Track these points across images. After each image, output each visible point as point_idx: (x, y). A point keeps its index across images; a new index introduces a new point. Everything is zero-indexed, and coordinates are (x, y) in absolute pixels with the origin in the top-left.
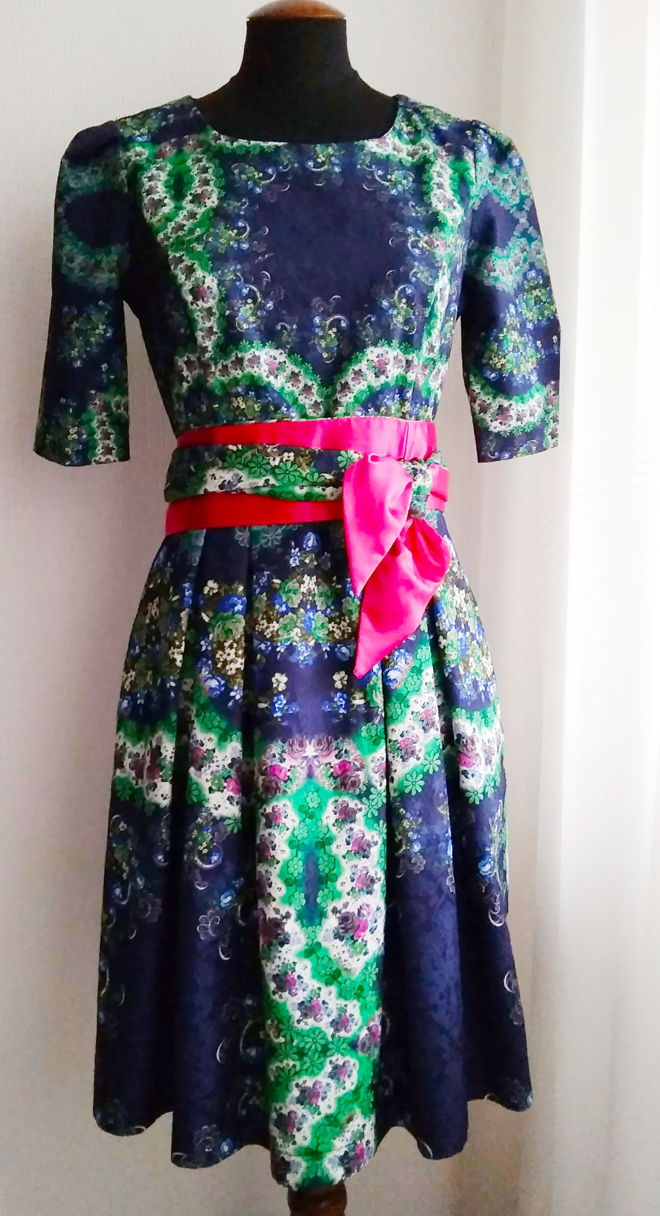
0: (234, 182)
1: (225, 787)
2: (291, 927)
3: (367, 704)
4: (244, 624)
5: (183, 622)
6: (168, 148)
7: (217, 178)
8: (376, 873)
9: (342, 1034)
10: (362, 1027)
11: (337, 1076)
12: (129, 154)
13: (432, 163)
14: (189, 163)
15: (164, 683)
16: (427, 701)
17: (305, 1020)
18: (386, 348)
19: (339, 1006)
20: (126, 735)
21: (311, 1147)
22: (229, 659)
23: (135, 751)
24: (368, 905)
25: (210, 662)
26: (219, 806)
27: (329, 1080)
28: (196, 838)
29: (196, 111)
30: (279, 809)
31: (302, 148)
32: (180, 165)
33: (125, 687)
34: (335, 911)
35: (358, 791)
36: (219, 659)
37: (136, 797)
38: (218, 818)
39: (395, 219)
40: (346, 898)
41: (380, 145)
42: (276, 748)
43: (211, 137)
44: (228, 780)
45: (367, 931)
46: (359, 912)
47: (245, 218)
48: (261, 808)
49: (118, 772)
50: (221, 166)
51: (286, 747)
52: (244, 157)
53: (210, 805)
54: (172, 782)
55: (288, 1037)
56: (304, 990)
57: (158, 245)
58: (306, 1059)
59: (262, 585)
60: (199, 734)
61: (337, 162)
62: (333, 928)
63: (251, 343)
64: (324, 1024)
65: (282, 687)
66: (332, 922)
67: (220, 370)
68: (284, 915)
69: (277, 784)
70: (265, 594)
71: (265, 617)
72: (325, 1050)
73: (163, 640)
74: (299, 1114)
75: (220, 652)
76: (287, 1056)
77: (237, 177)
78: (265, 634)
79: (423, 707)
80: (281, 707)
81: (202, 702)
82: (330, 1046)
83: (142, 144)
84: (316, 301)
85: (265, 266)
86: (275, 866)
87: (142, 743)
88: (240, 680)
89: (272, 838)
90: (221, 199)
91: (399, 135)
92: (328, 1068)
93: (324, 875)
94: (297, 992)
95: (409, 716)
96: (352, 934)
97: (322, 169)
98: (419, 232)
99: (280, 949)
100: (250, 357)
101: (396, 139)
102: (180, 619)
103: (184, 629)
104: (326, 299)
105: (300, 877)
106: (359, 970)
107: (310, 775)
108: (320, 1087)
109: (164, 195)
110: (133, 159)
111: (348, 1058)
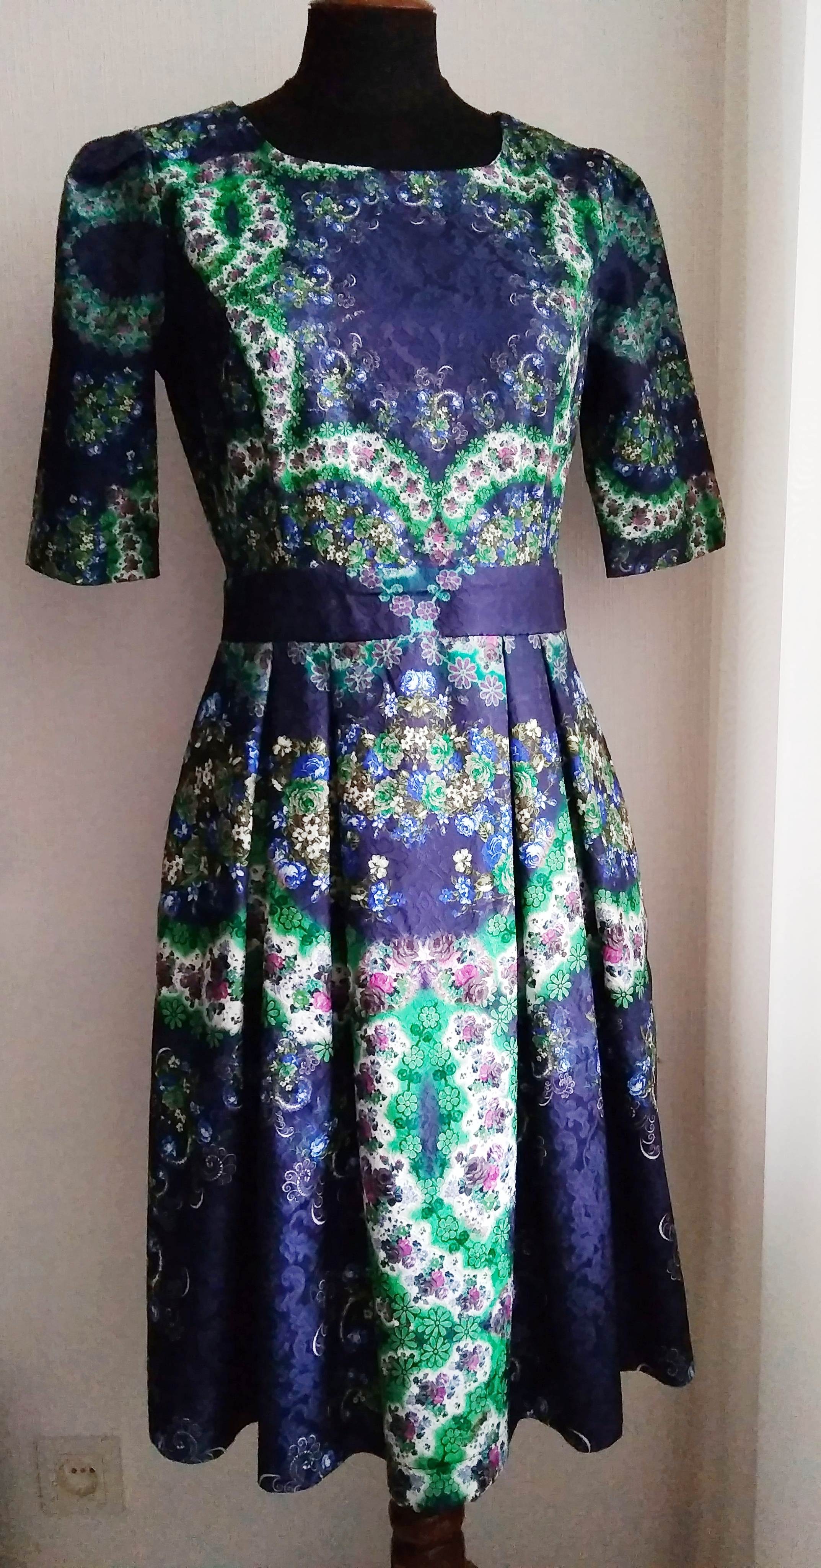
0: (308, 216)
1: (311, 1004)
2: (404, 1180)
3: (495, 890)
4: (328, 793)
5: (249, 792)
6: (212, 168)
7: (284, 210)
8: (507, 1106)
9: (472, 1312)
10: (495, 1299)
11: (466, 1367)
12: (162, 175)
13: (553, 200)
14: (244, 189)
15: (227, 872)
16: (571, 882)
17: (423, 1298)
18: (512, 433)
19: (467, 1277)
20: (174, 942)
21: (437, 1457)
22: (310, 838)
23: (187, 962)
24: (499, 1147)
25: (285, 843)
26: (305, 1028)
27: (457, 1372)
28: (276, 1073)
29: (245, 122)
30: (384, 1031)
31: (392, 175)
32: (231, 191)
33: (169, 878)
34: (460, 1158)
35: (485, 1003)
36: (297, 838)
37: (192, 1023)
38: (304, 1044)
39: (513, 270)
40: (474, 1141)
41: (488, 176)
42: (376, 951)
43: (270, 157)
44: (315, 994)
45: (498, 1179)
46: (489, 1155)
47: (323, 262)
48: (360, 1029)
49: (164, 991)
50: (287, 194)
51: (390, 949)
52: (318, 184)
53: (292, 1028)
54: (244, 1000)
55: (404, 1321)
56: (422, 1259)
57: (210, 294)
58: (426, 1347)
59: (349, 741)
60: (275, 937)
61: (437, 194)
62: (458, 1180)
63: (336, 426)
64: (449, 1302)
65: (382, 873)
66: (456, 1173)
67: (292, 461)
68: (394, 1165)
69: (380, 998)
70: (354, 753)
71: (355, 782)
72: (451, 1335)
73: (222, 815)
74: (420, 1417)
75: (298, 830)
76: (402, 1344)
77: (310, 209)
78: (357, 805)
79: (567, 890)
80: (381, 898)
81: (277, 895)
82: (456, 1329)
83: (178, 162)
84: (421, 372)
85: (353, 325)
86: (381, 1102)
87: (197, 951)
88: (326, 865)
89: (376, 1068)
90: (291, 238)
91: (509, 162)
92: (455, 1357)
93: (446, 1113)
94: (413, 1262)
95: (553, 901)
96: (480, 1186)
97: (419, 203)
98: (544, 286)
99: (390, 1208)
100: (335, 443)
101: (506, 169)
102: (245, 788)
103: (251, 800)
104: (433, 370)
105: (414, 1116)
106: (490, 1230)
107: (425, 985)
108: (446, 1382)
109: (213, 230)
110: (168, 181)
111: (479, 1342)
